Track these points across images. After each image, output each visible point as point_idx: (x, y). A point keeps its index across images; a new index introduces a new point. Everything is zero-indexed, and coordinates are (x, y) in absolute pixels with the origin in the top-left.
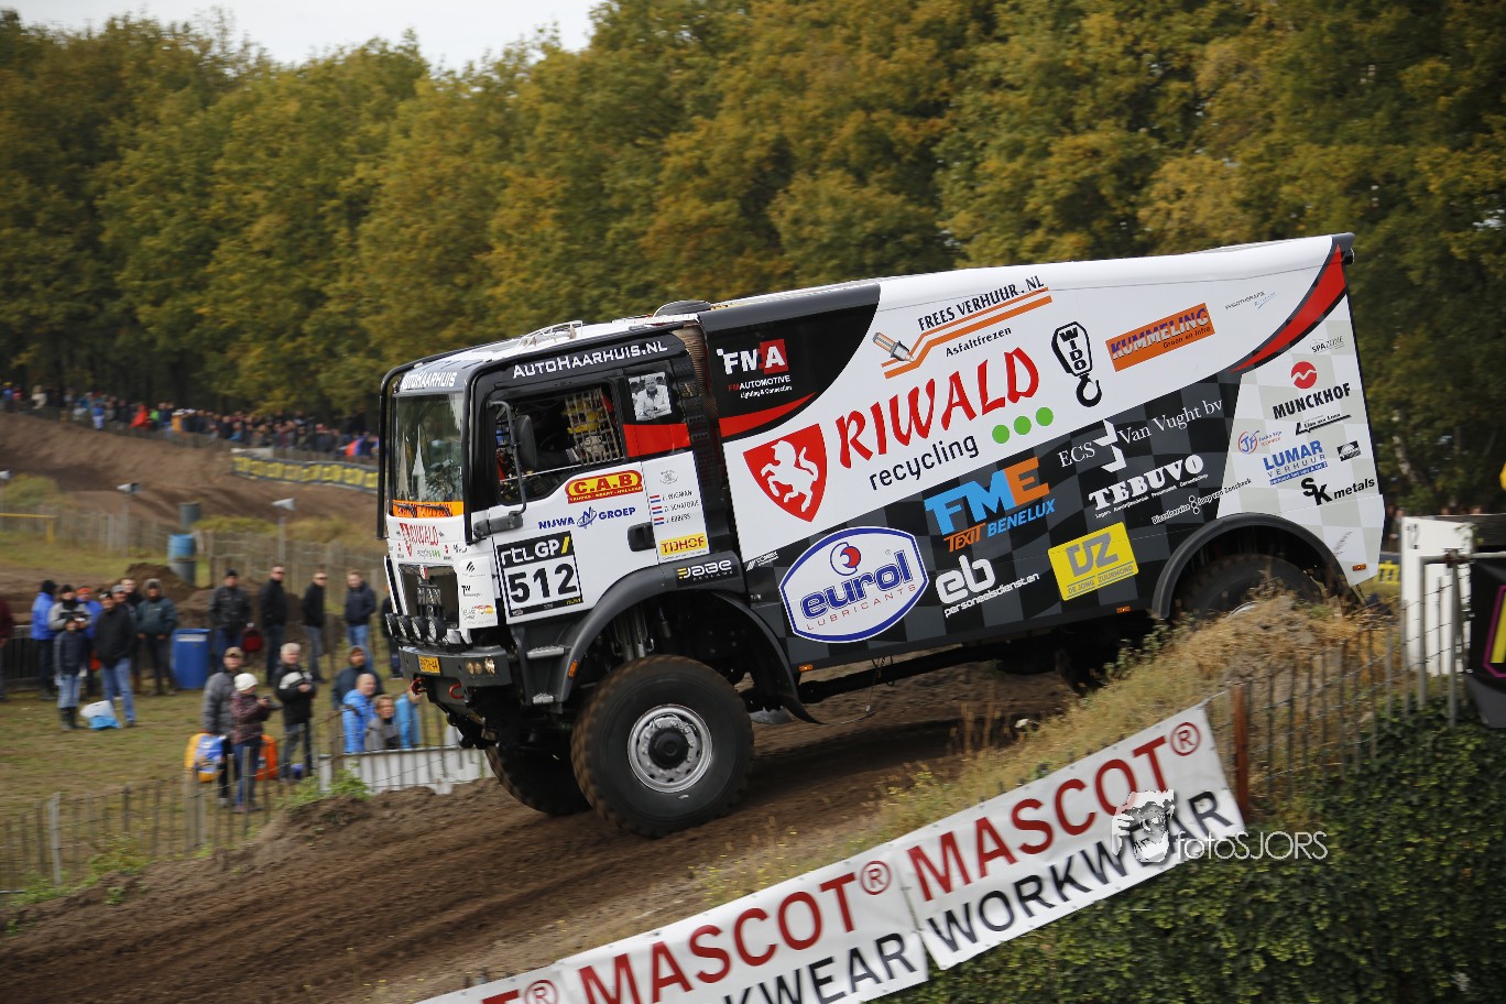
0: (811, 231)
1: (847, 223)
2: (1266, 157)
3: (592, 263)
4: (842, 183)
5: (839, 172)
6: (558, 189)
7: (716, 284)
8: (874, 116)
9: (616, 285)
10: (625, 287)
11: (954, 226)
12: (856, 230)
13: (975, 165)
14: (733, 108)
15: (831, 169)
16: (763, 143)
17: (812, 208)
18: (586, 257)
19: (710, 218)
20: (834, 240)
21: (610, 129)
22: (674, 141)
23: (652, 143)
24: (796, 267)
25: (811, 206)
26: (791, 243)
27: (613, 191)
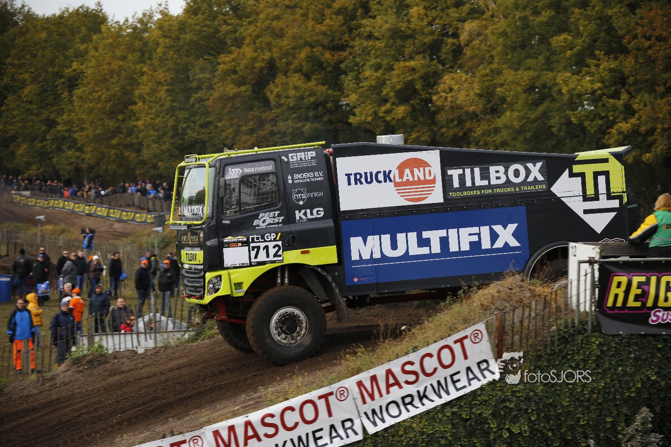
0: (285, 101)
1: (302, 98)
2: (490, 75)
3: (183, 112)
4: (299, 79)
5: (298, 75)
6: (168, 78)
7: (240, 123)
8: (314, 50)
9: (194, 122)
10: (198, 123)
11: (349, 100)
12: (305, 101)
13: (359, 73)
14: (249, 44)
15: (294, 73)
16: (263, 60)
17: (285, 90)
18: (181, 109)
19: (238, 93)
20: (295, 105)
21: (192, 52)
22: (223, 58)
23: (212, 57)
24: (277, 117)
25: (285, 89)
26: (275, 106)
27: (194, 80)
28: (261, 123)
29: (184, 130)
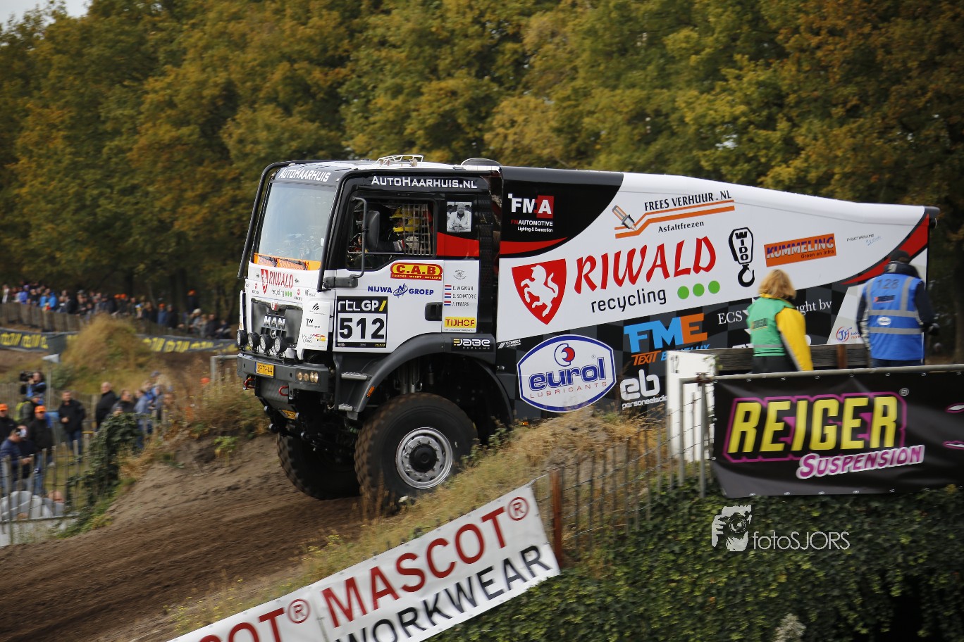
0: (252, 149)
1: (278, 143)
2: (573, 97)
3: (92, 171)
4: (274, 114)
5: (271, 106)
6: (66, 117)
7: (184, 186)
8: (296, 66)
9: (111, 187)
10: (117, 188)
11: (354, 144)
12: (284, 148)
13: (368, 101)
14: (194, 60)
15: (265, 104)
16: (216, 85)
18: (88, 166)
19: (178, 139)
20: (268, 155)
21: (104, 74)
22: (151, 83)
23: (136, 84)
24: (241, 174)
25: (251, 131)
26: (237, 157)
27: (107, 119)
28: (217, 185)
29: (95, 199)
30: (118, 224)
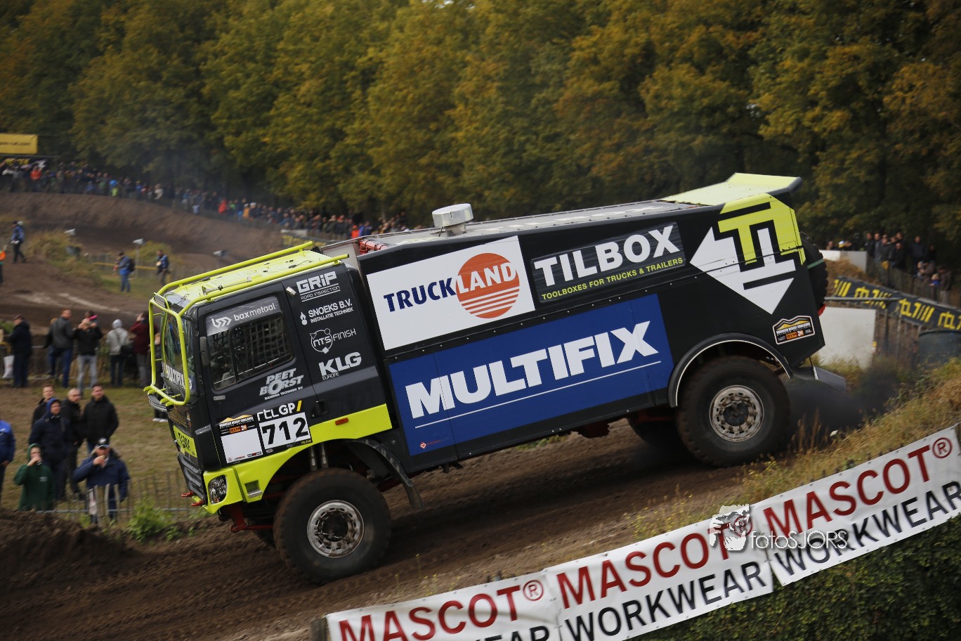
0: (666, 104)
1: (691, 99)
3: (521, 119)
4: (688, 72)
5: (686, 66)
6: (501, 70)
7: (602, 136)
8: (711, 29)
9: (536, 134)
10: (542, 135)
11: (761, 102)
12: (696, 104)
13: (776, 63)
14: (617, 21)
15: (681, 63)
16: (637, 45)
18: (518, 115)
19: (600, 93)
20: (681, 110)
21: (536, 32)
22: (579, 41)
23: (563, 41)
24: (655, 126)
25: (667, 87)
26: (653, 111)
27: (537, 73)
28: (633, 135)
29: (522, 144)
30: (541, 168)
